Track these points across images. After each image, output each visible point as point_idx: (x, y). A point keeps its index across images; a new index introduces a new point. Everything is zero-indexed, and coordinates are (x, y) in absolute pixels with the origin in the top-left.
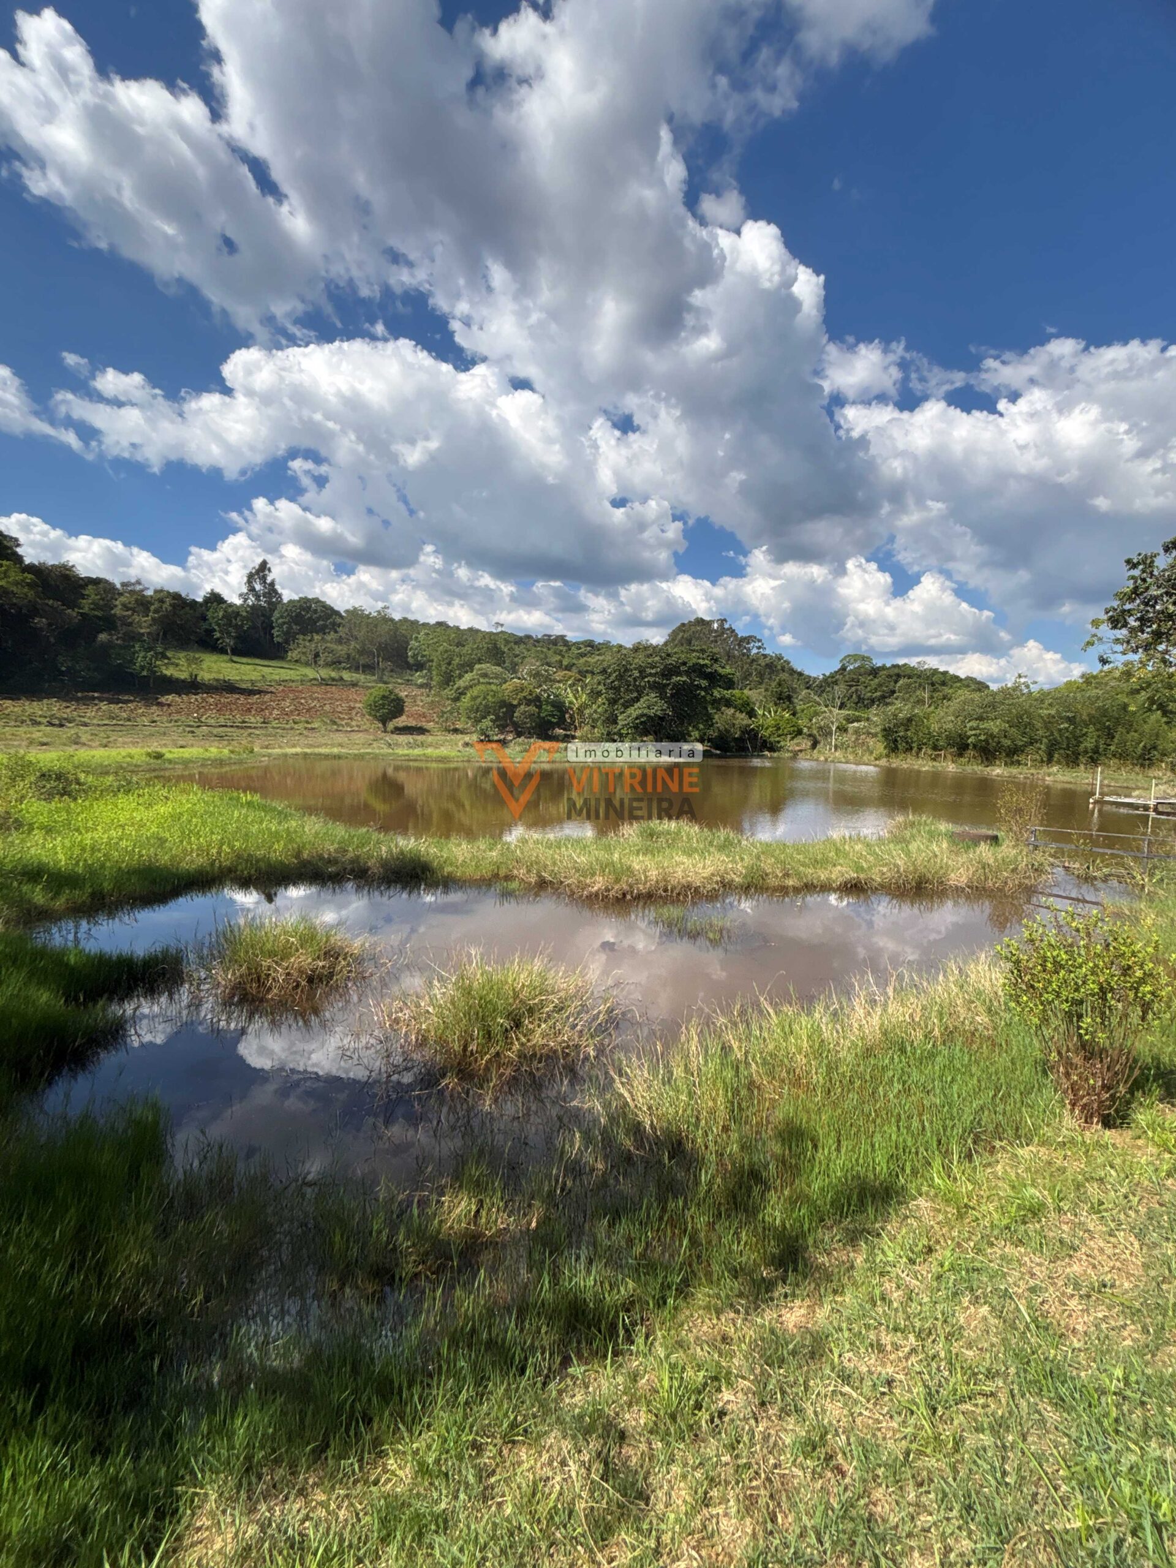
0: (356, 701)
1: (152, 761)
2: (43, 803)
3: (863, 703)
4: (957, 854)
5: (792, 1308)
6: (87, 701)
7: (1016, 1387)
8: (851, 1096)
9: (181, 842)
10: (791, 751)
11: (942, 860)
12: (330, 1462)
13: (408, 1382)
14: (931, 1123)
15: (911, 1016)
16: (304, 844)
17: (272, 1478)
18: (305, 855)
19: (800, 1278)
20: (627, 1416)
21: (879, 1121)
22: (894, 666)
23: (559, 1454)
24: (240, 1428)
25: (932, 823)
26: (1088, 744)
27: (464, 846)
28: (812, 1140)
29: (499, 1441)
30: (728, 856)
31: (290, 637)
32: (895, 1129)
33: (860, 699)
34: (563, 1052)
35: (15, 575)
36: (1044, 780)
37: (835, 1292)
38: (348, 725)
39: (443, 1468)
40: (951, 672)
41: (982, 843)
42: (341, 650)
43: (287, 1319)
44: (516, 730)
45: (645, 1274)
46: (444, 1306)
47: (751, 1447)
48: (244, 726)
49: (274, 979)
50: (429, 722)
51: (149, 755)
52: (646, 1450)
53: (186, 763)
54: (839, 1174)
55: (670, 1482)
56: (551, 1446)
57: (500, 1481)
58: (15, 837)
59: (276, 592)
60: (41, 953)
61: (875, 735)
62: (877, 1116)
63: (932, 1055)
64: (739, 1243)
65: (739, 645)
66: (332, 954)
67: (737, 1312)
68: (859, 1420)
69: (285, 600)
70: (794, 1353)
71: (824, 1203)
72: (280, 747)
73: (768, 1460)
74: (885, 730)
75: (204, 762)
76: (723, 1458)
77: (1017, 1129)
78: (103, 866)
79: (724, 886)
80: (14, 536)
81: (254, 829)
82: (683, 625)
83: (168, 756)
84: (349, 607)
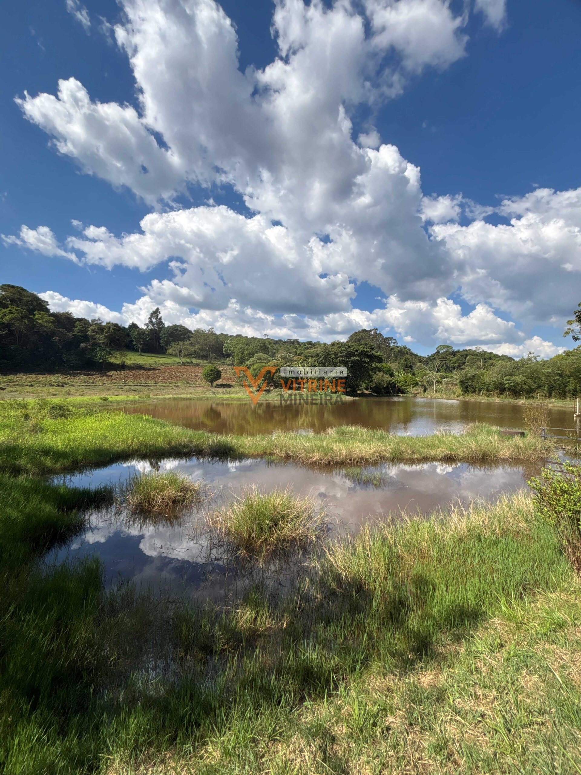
0: (198, 372)
1: (103, 402)
2: (53, 420)
3: (449, 369)
4: (503, 441)
5: (425, 675)
6: (74, 375)
7: (556, 719)
8: (452, 562)
9: (115, 437)
10: (413, 393)
11: (495, 445)
12: (178, 746)
13: (219, 706)
14: (498, 578)
15: (483, 522)
16: (172, 438)
17: (148, 753)
18: (173, 443)
19: (429, 659)
20: (336, 729)
21: (468, 576)
22: (464, 350)
23: (299, 747)
24: (132, 723)
25: (489, 427)
26: (571, 386)
27: (249, 439)
28: (433, 585)
29: (266, 739)
30: (382, 444)
31: (168, 343)
32: (478, 581)
33: (447, 367)
34: (300, 539)
35: (46, 318)
36: (547, 406)
37: (449, 667)
38: (194, 384)
39: (237, 753)
40: (494, 353)
41: (516, 436)
42: (192, 349)
43: (158, 670)
44: (275, 384)
45: (344, 653)
46: (238, 666)
47: (405, 748)
48: (146, 385)
49: (156, 502)
50: (232, 382)
51: (101, 399)
52: (346, 747)
53: (118, 402)
54: (448, 604)
55: (360, 765)
56: (295, 743)
57: (267, 761)
58: (39, 435)
59: (162, 322)
60: (48, 488)
61: (456, 385)
62: (467, 574)
63: (496, 543)
64: (394, 639)
65: (384, 342)
66: (185, 489)
67: (396, 675)
68: (466, 735)
69: (166, 326)
70: (427, 698)
71: (441, 619)
72: (162, 395)
73: (415, 755)
74: (461, 382)
75: (127, 402)
76: (389, 753)
77: (547, 583)
78: (78, 449)
79: (381, 458)
80: (46, 300)
81: (149, 432)
82: (356, 333)
83: (110, 399)
84: (195, 329)
